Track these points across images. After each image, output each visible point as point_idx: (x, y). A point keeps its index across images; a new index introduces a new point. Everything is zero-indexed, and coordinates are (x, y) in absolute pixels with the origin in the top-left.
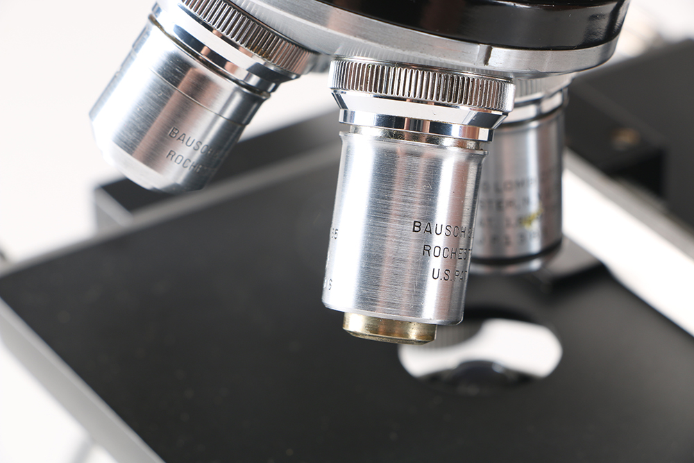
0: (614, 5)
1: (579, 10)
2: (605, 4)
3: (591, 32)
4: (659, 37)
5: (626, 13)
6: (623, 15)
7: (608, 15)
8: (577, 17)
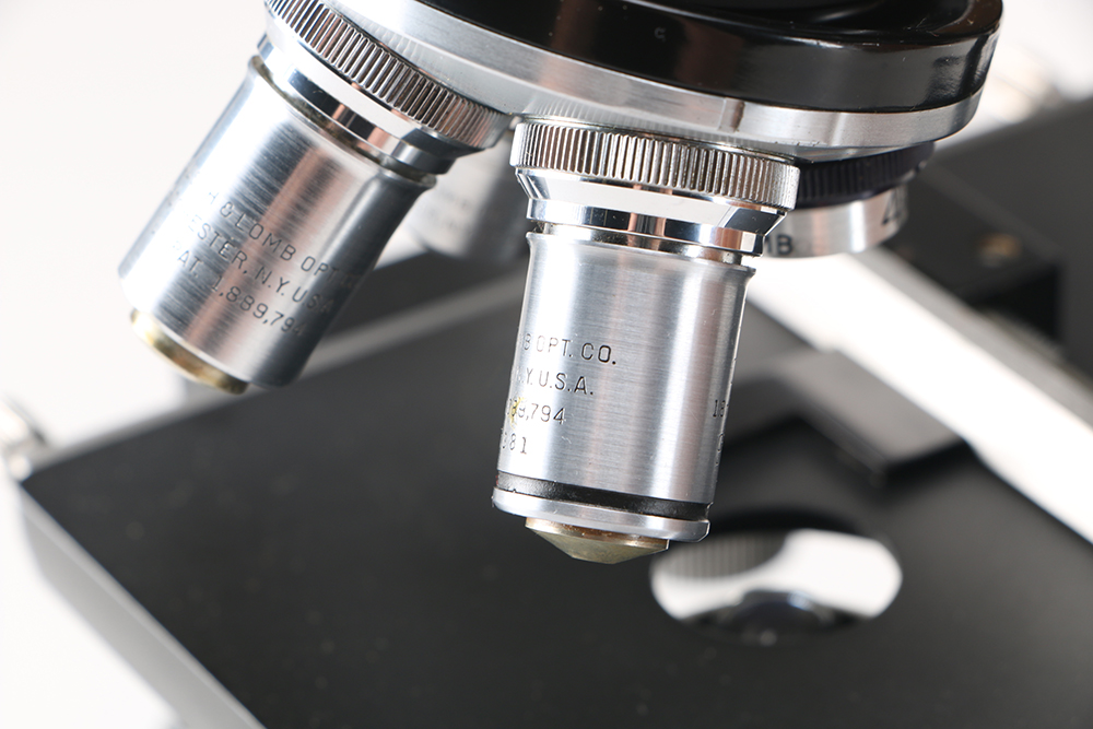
0: (972, 42)
1: (918, 51)
2: (958, 41)
3: (937, 85)
4: (1054, 91)
5: (992, 56)
6: (988, 58)
7: (964, 59)
8: (916, 63)
